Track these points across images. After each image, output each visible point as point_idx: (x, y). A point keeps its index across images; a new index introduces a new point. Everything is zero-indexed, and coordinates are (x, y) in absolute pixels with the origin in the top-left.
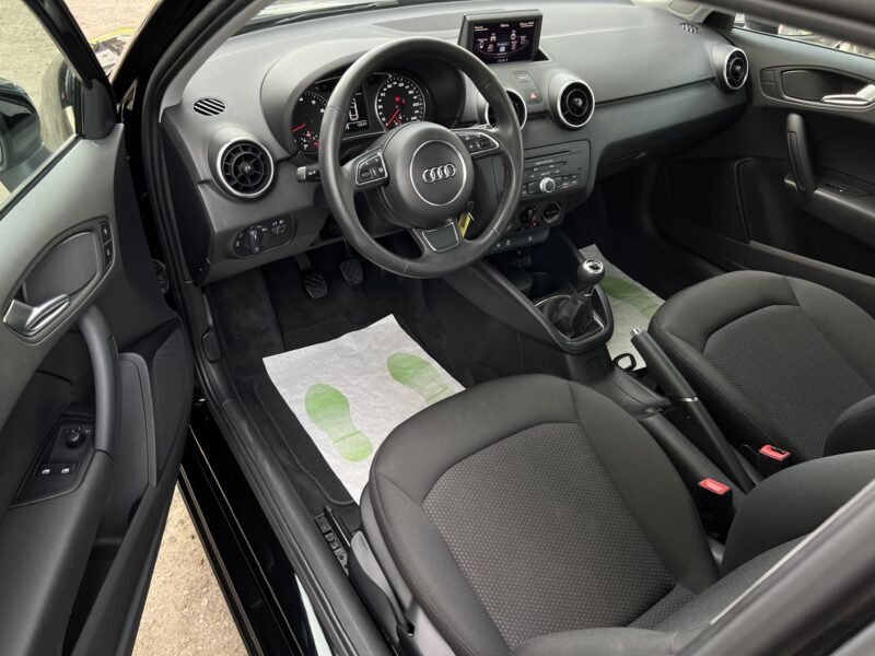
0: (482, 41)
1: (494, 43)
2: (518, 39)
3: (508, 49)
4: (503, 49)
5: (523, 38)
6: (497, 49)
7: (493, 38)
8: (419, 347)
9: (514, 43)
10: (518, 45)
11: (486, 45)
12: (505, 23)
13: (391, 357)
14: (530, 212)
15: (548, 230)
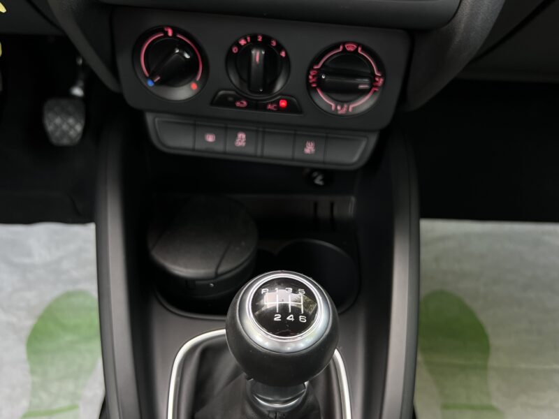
13: (68, 295)
14: (257, 55)
15: (373, 139)
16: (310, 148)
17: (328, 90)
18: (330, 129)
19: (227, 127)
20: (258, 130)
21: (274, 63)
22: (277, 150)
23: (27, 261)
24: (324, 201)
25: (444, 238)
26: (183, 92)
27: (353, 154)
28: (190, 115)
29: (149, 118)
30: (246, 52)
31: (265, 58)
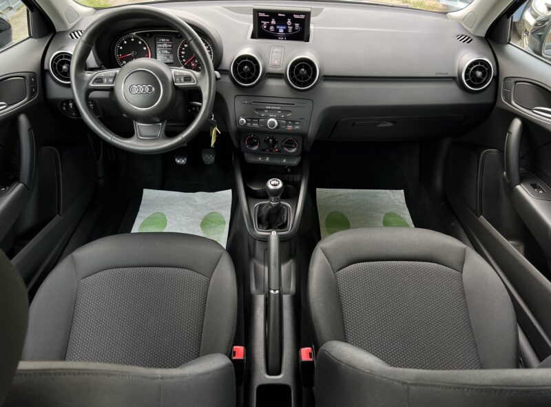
0: (265, 23)
1: (275, 26)
2: (293, 25)
3: (286, 31)
4: (281, 31)
5: (297, 25)
6: (277, 30)
7: (273, 22)
8: (230, 213)
9: (290, 28)
10: (294, 29)
11: (268, 26)
12: (282, 13)
13: (211, 213)
14: (271, 140)
15: (300, 158)
16: (284, 161)
17: (287, 147)
18: (289, 156)
19: (264, 156)
20: (271, 156)
21: (275, 142)
22: (277, 161)
23: (195, 204)
24: (291, 176)
25: (339, 195)
26: (255, 148)
27: (295, 162)
28: (256, 154)
29: (245, 154)
30: (268, 140)
31: (273, 141)
